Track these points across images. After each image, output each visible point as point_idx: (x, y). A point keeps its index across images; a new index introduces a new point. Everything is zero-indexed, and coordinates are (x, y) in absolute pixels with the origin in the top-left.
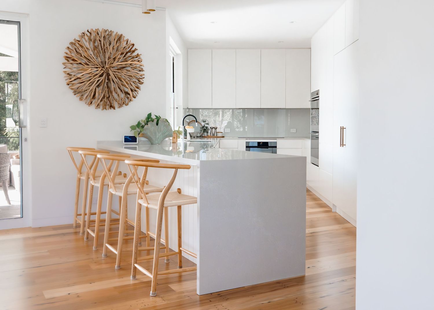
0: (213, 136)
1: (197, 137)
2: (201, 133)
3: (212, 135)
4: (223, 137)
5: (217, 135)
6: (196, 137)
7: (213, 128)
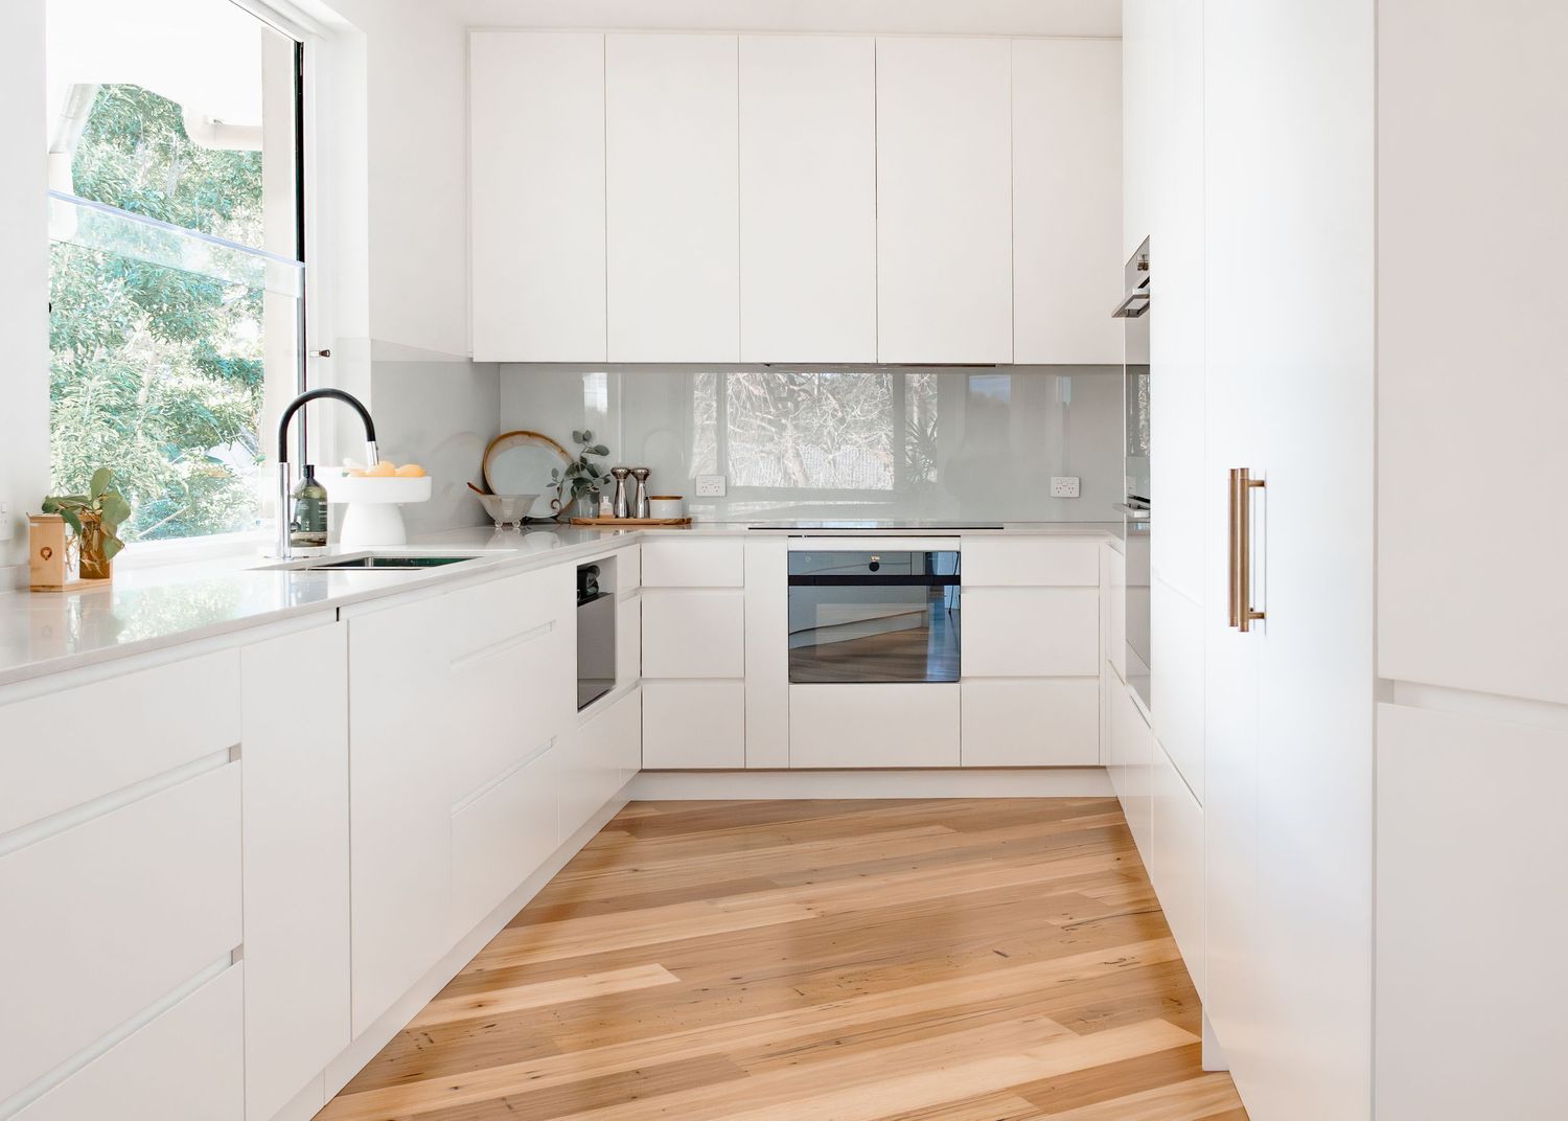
0: (628, 516)
1: (527, 522)
2: (556, 504)
3: (622, 514)
4: (684, 522)
5: (648, 513)
6: (517, 527)
7: (629, 472)
